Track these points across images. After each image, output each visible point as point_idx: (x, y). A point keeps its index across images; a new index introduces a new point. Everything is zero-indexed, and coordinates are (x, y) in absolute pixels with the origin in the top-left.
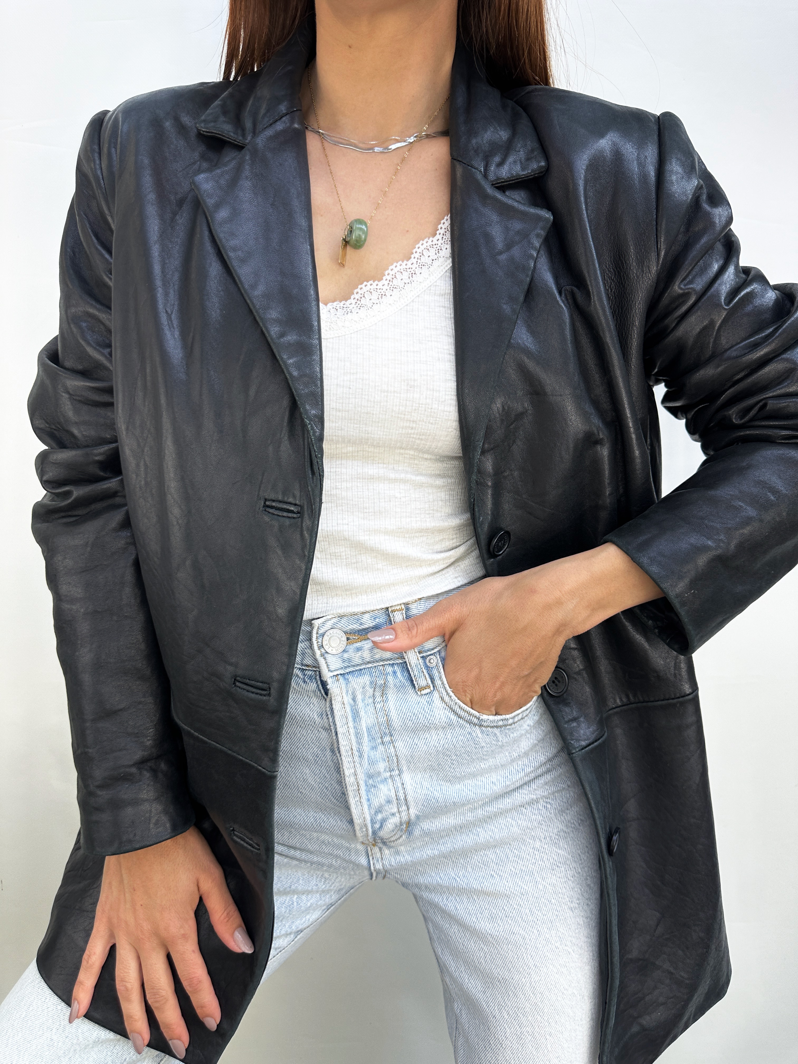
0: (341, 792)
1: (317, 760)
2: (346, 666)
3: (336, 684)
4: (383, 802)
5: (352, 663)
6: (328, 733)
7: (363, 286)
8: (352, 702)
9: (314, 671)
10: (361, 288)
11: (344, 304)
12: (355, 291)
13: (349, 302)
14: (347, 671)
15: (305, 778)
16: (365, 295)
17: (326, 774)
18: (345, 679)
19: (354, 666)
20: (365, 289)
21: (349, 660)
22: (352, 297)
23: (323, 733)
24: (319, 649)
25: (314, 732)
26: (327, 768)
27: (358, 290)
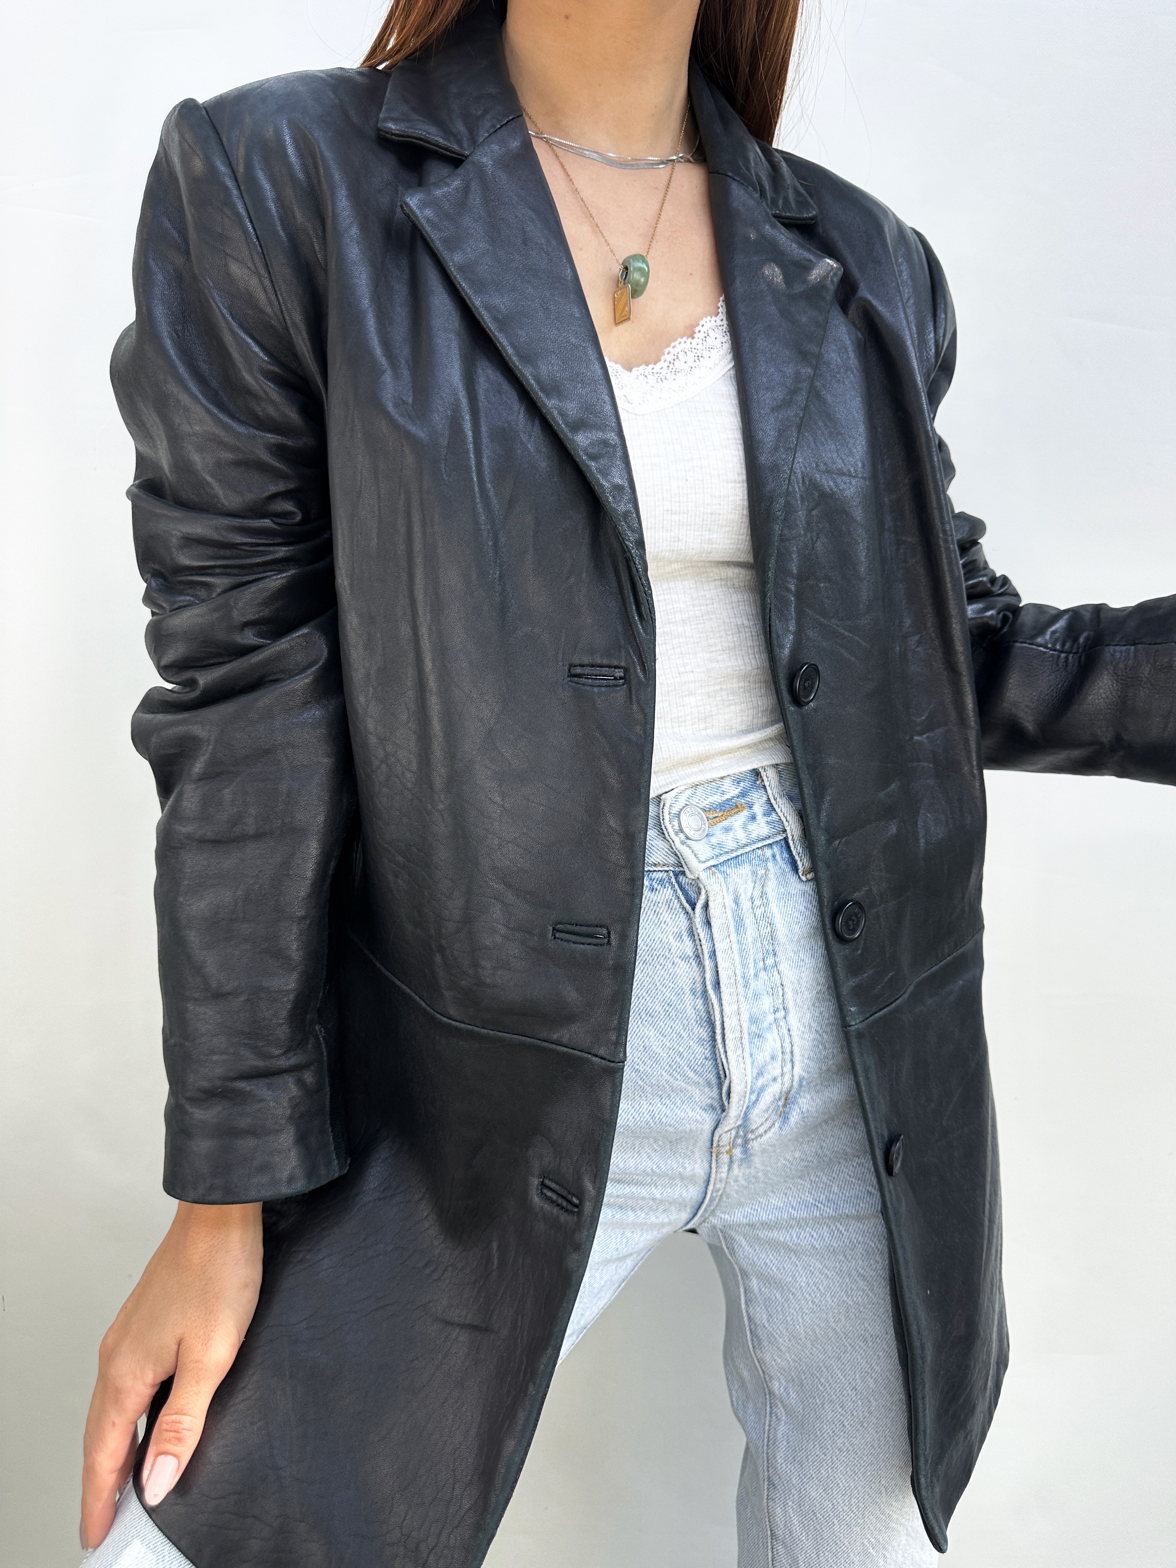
0: (703, 1057)
1: (670, 1010)
2: (717, 854)
3: (713, 880)
4: (768, 1058)
5: (724, 850)
6: (689, 964)
7: (676, 343)
8: (733, 905)
9: (666, 871)
10: (674, 347)
11: (653, 369)
12: (667, 350)
13: (659, 365)
14: (722, 861)
15: (647, 1044)
16: (679, 356)
17: (682, 1032)
18: (720, 871)
19: (727, 852)
20: (679, 348)
21: (720, 845)
22: (663, 359)
23: (681, 966)
24: (676, 834)
25: (666, 967)
26: (685, 1021)
27: (670, 349)
